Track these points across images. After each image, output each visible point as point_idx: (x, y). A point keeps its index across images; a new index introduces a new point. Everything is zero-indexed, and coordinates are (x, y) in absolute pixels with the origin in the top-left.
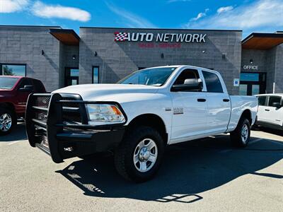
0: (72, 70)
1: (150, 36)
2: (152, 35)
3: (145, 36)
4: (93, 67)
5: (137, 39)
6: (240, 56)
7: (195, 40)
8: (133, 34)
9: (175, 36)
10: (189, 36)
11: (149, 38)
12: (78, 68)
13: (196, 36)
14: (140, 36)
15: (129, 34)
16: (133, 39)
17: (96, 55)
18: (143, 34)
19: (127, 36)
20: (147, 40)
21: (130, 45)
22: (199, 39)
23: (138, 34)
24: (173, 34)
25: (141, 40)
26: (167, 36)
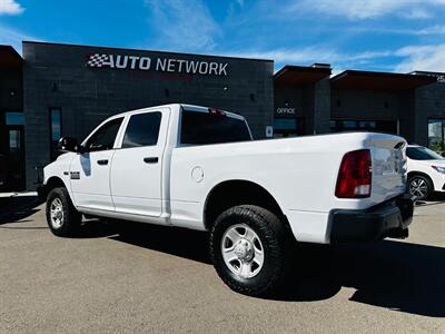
0: (7, 114)
1: (145, 62)
2: (149, 60)
3: (138, 62)
5: (125, 66)
6: (272, 96)
7: (213, 71)
8: (119, 57)
9: (184, 64)
10: (204, 66)
11: (145, 65)
13: (214, 66)
14: (130, 61)
15: (111, 57)
16: (118, 65)
17: (55, 89)
18: (134, 59)
19: (109, 61)
20: (141, 66)
21: (113, 75)
22: (218, 70)
23: (126, 58)
24: (181, 62)
25: (133, 67)
26: (172, 63)
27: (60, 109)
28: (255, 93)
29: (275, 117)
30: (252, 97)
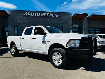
1: (38, 14)
4: (15, 26)
5: (33, 15)
7: (56, 16)
8: (32, 13)
12: (8, 27)
13: (56, 15)
14: (35, 14)
15: (30, 13)
16: (32, 15)
17: (16, 21)
18: (36, 13)
19: (29, 14)
20: (37, 15)
21: (30, 17)
22: (57, 16)
23: (34, 13)
24: (48, 14)
25: (35, 15)
26: (45, 14)
27: (17, 26)
28: (67, 21)
29: (72, 28)
30: (66, 22)
